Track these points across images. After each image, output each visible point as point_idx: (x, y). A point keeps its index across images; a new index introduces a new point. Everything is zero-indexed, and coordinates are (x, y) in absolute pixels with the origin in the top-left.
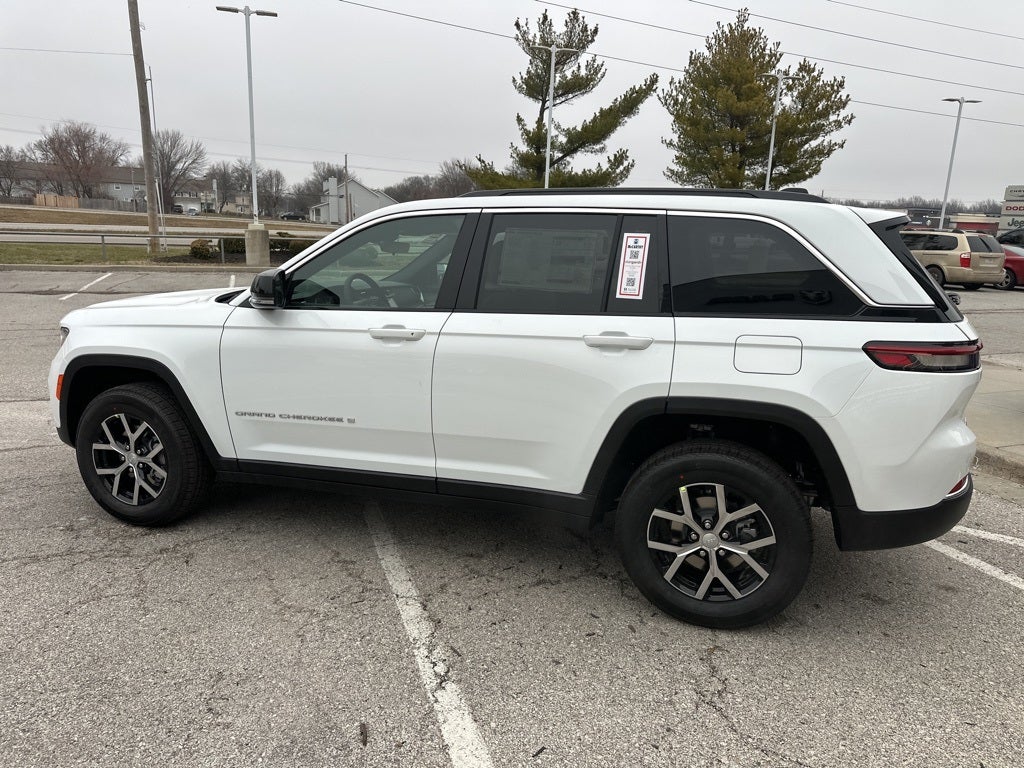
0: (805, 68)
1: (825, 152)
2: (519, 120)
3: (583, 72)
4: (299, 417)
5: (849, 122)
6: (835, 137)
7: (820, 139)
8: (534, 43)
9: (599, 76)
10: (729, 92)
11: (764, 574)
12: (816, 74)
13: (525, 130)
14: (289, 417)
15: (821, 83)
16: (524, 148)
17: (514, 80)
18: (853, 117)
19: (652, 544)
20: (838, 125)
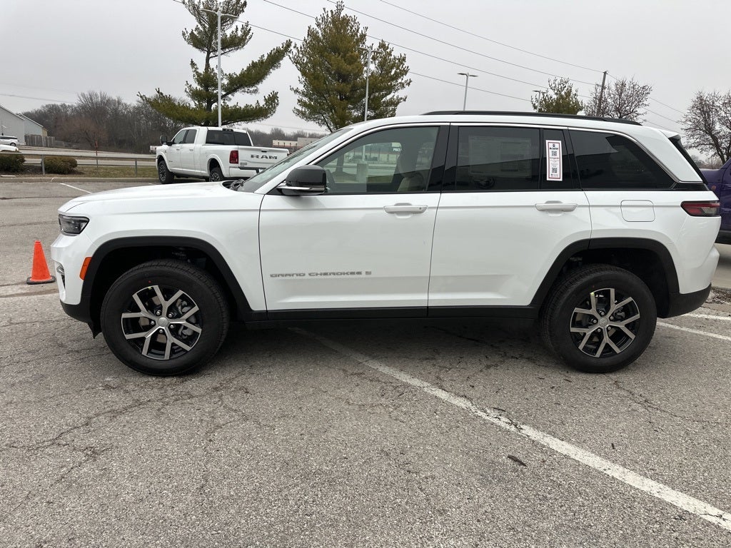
0: (382, 46)
1: (395, 103)
2: (193, 64)
3: (240, 33)
4: (326, 274)
5: (409, 84)
6: (400, 93)
7: (392, 94)
8: (198, 7)
9: (248, 37)
10: (340, 58)
11: (632, 336)
12: (388, 50)
13: (197, 72)
14: (317, 274)
15: (392, 57)
16: (196, 86)
17: (184, 34)
18: (411, 81)
19: (573, 330)
20: (402, 86)
